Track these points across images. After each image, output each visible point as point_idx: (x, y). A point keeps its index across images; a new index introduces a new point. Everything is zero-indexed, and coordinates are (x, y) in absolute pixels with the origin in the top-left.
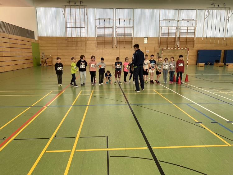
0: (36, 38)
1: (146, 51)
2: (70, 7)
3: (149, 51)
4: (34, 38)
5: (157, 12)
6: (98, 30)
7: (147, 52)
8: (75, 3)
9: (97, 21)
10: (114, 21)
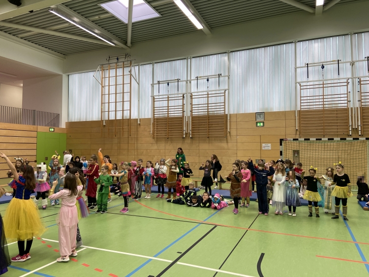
1: (263, 145)
2: (109, 66)
3: (270, 145)
4: (57, 125)
5: (287, 49)
6: (157, 104)
7: (266, 148)
8: (118, 59)
9: (156, 86)
10: (188, 82)
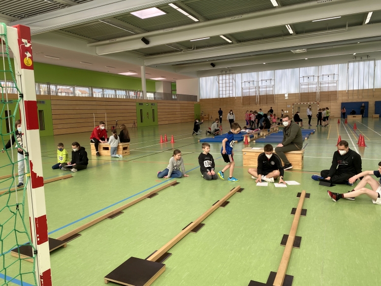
0: (198, 101)
1: (287, 106)
2: (222, 74)
3: (290, 105)
4: (197, 101)
5: (297, 70)
6: (244, 91)
8: (226, 72)
9: (243, 84)
10: (258, 82)
